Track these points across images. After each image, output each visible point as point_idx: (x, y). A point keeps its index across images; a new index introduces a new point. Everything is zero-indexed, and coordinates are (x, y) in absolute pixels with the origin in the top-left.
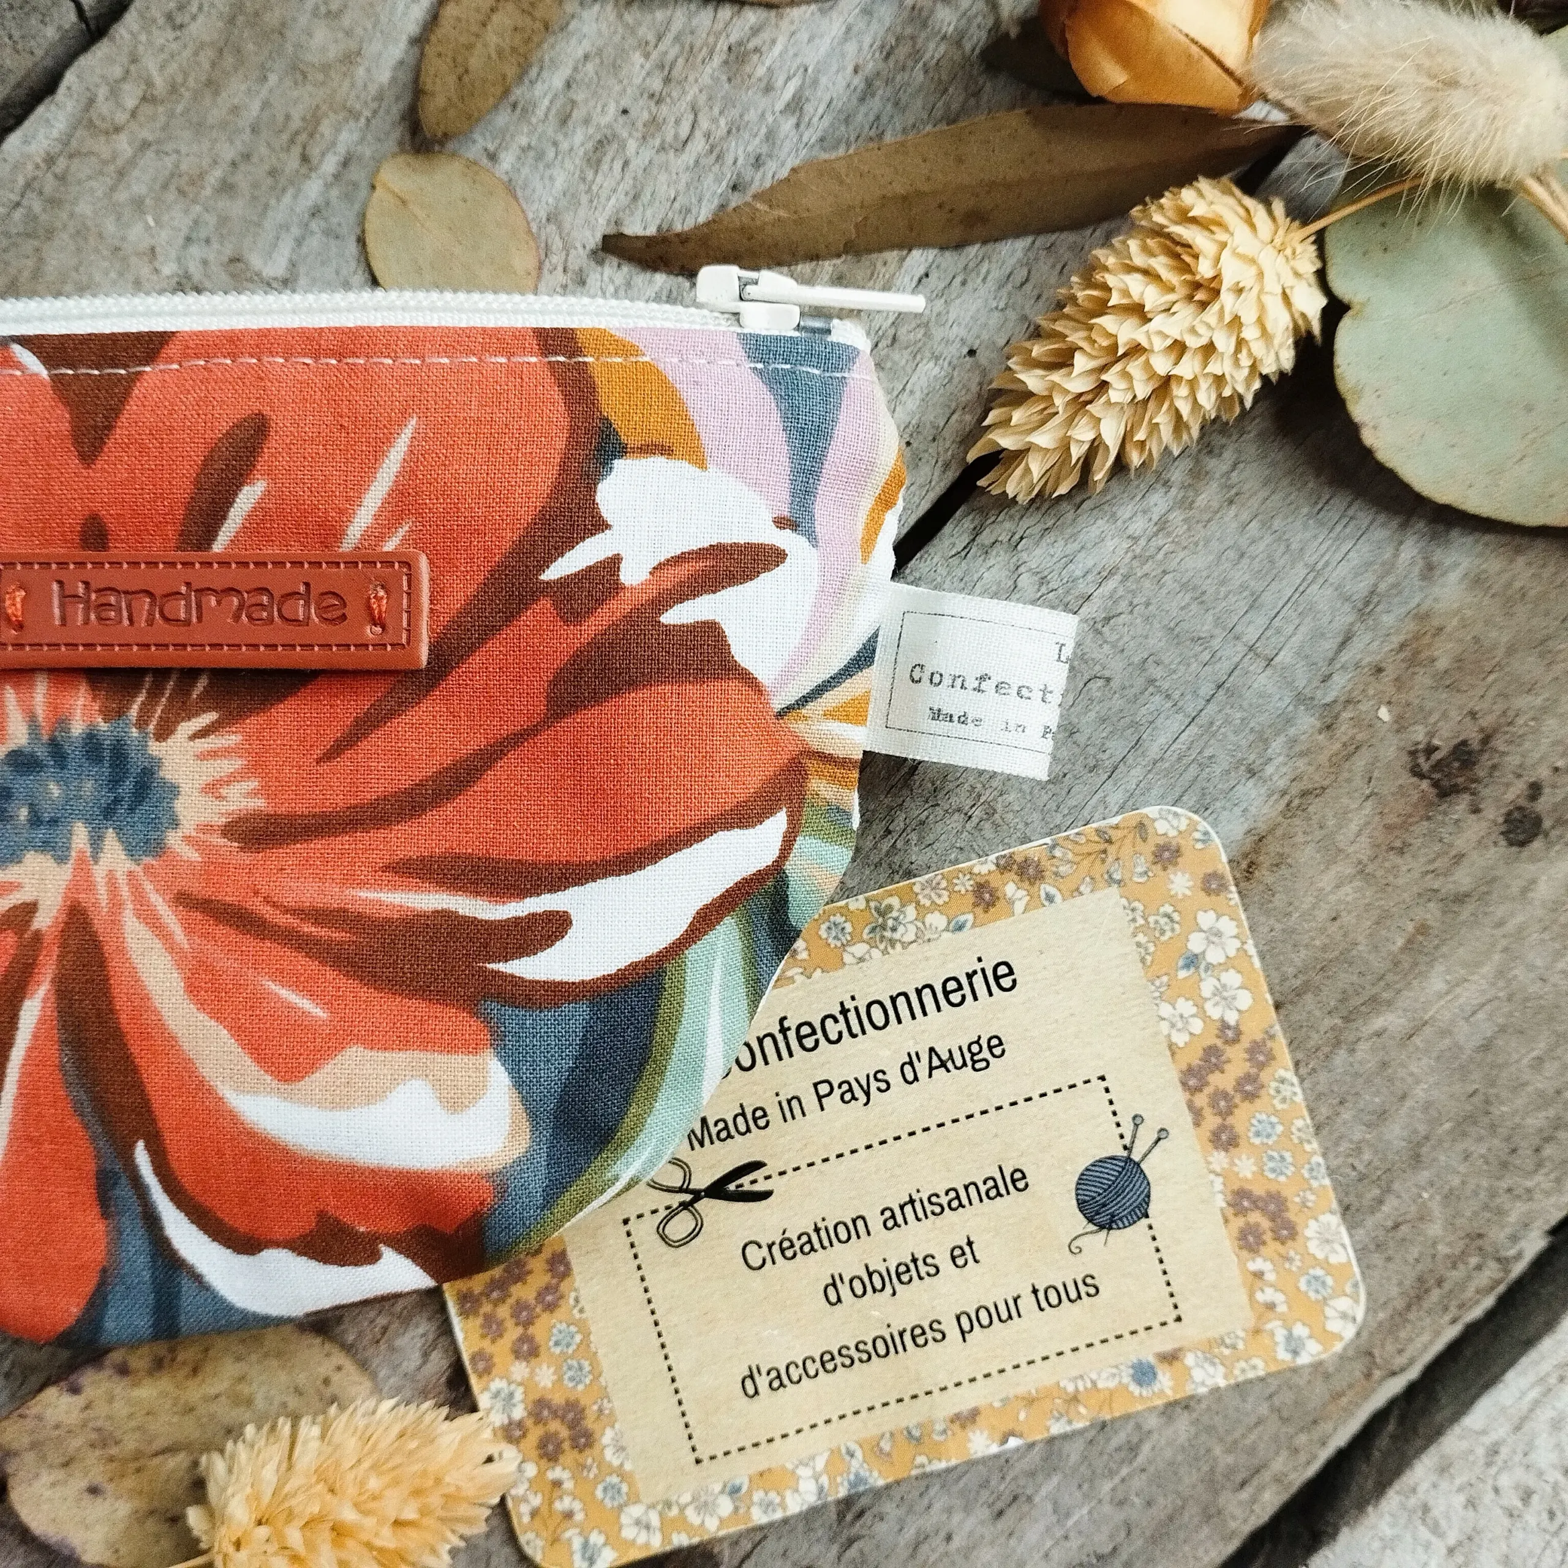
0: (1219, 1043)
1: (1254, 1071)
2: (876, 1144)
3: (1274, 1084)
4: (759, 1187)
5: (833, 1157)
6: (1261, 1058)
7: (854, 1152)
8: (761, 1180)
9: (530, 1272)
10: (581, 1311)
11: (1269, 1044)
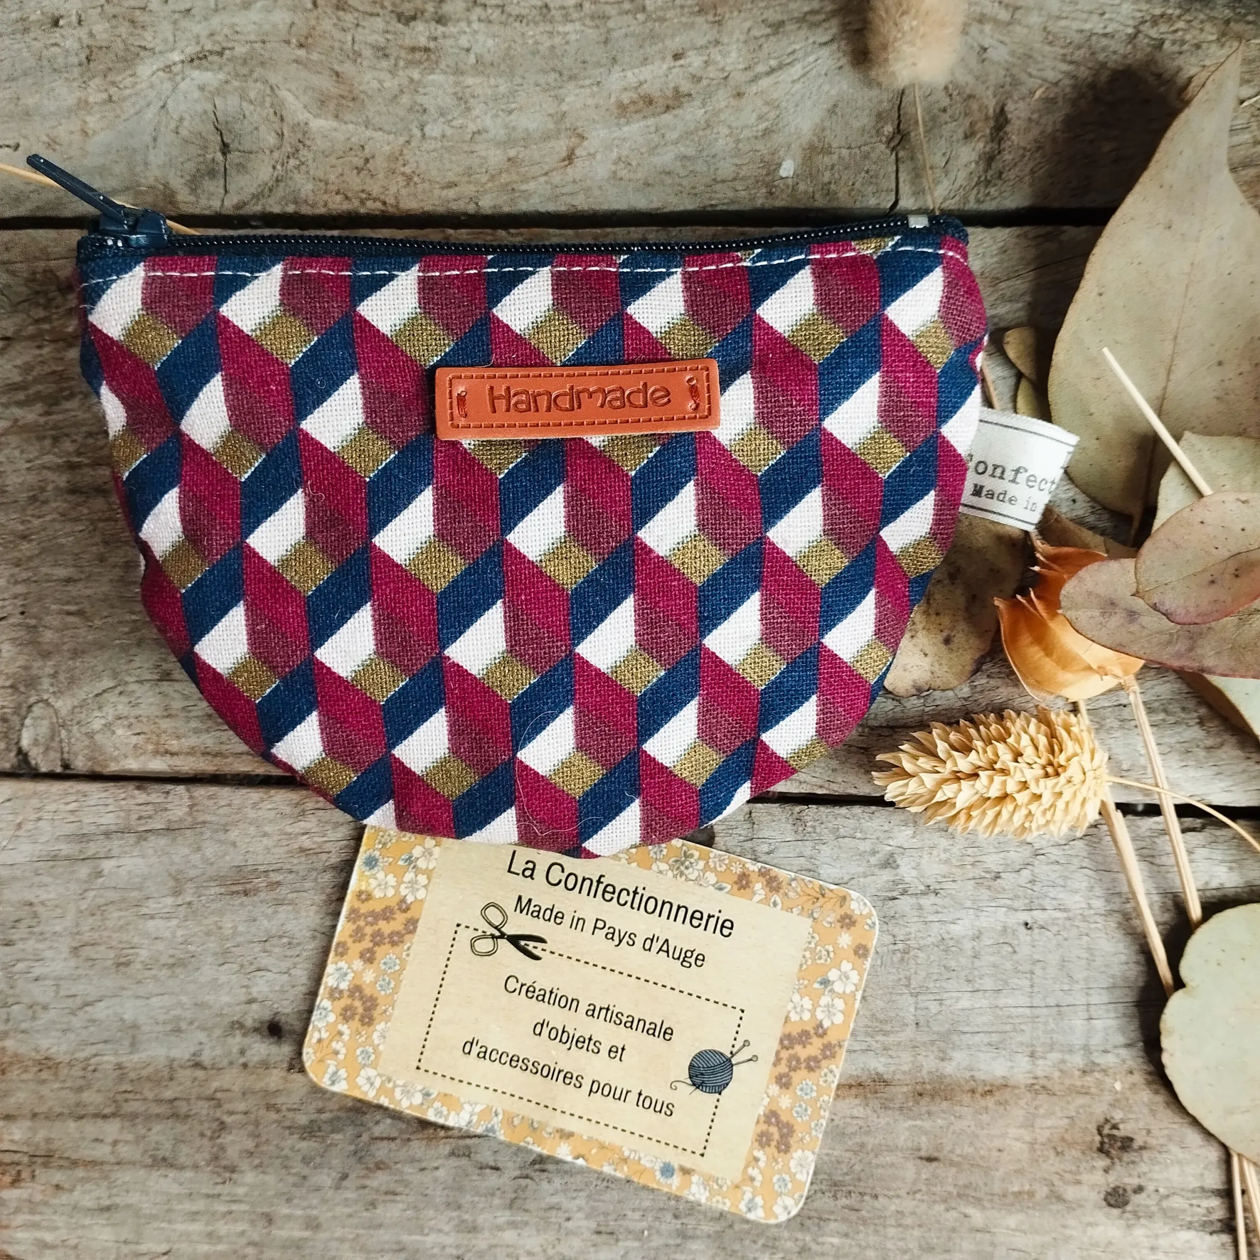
0: (812, 1032)
1: (820, 1057)
2: (608, 969)
3: (826, 1070)
4: (535, 952)
5: (582, 961)
6: (828, 1053)
7: (595, 965)
8: (539, 949)
9: (395, 919)
10: (408, 955)
11: (837, 1048)
